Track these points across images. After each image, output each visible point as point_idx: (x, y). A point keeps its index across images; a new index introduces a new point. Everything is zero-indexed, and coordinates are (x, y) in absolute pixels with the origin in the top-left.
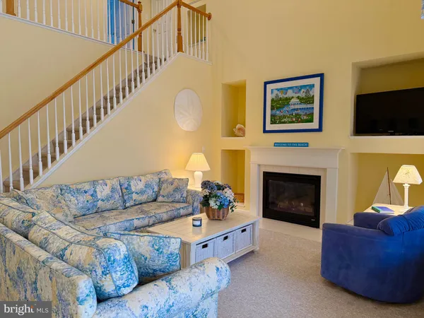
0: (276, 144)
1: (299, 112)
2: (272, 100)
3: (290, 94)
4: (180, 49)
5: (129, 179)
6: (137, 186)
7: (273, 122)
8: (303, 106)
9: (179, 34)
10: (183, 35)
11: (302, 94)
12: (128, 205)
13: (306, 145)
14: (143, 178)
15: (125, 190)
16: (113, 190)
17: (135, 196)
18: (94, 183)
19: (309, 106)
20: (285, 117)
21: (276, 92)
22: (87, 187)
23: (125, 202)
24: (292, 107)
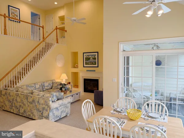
0: (87, 71)
1: (93, 62)
2: (86, 58)
3: (90, 57)
4: (57, 42)
5: (44, 83)
6: (46, 84)
7: (86, 64)
8: (94, 60)
9: (57, 38)
10: (58, 38)
11: (93, 57)
12: (44, 90)
13: (95, 71)
14: (48, 82)
15: (43, 86)
16: (40, 86)
17: (46, 87)
18: (35, 84)
19: (95, 60)
20: (89, 63)
21: (86, 56)
22: (33, 85)
23: (43, 89)
24: (91, 60)
